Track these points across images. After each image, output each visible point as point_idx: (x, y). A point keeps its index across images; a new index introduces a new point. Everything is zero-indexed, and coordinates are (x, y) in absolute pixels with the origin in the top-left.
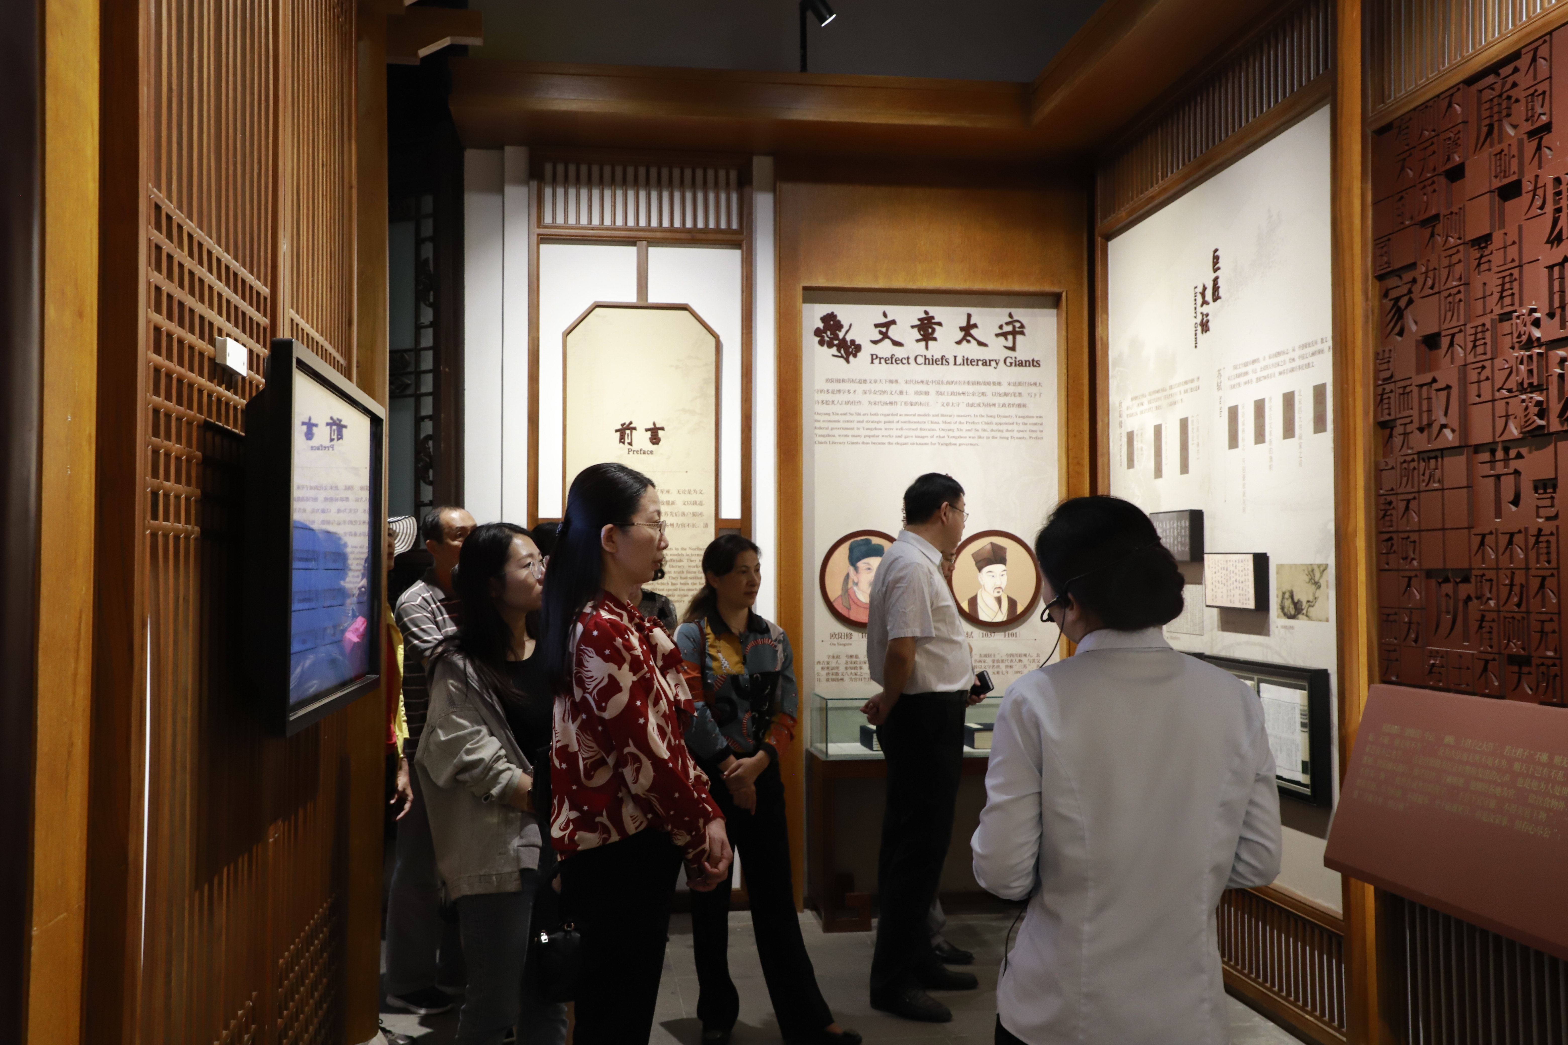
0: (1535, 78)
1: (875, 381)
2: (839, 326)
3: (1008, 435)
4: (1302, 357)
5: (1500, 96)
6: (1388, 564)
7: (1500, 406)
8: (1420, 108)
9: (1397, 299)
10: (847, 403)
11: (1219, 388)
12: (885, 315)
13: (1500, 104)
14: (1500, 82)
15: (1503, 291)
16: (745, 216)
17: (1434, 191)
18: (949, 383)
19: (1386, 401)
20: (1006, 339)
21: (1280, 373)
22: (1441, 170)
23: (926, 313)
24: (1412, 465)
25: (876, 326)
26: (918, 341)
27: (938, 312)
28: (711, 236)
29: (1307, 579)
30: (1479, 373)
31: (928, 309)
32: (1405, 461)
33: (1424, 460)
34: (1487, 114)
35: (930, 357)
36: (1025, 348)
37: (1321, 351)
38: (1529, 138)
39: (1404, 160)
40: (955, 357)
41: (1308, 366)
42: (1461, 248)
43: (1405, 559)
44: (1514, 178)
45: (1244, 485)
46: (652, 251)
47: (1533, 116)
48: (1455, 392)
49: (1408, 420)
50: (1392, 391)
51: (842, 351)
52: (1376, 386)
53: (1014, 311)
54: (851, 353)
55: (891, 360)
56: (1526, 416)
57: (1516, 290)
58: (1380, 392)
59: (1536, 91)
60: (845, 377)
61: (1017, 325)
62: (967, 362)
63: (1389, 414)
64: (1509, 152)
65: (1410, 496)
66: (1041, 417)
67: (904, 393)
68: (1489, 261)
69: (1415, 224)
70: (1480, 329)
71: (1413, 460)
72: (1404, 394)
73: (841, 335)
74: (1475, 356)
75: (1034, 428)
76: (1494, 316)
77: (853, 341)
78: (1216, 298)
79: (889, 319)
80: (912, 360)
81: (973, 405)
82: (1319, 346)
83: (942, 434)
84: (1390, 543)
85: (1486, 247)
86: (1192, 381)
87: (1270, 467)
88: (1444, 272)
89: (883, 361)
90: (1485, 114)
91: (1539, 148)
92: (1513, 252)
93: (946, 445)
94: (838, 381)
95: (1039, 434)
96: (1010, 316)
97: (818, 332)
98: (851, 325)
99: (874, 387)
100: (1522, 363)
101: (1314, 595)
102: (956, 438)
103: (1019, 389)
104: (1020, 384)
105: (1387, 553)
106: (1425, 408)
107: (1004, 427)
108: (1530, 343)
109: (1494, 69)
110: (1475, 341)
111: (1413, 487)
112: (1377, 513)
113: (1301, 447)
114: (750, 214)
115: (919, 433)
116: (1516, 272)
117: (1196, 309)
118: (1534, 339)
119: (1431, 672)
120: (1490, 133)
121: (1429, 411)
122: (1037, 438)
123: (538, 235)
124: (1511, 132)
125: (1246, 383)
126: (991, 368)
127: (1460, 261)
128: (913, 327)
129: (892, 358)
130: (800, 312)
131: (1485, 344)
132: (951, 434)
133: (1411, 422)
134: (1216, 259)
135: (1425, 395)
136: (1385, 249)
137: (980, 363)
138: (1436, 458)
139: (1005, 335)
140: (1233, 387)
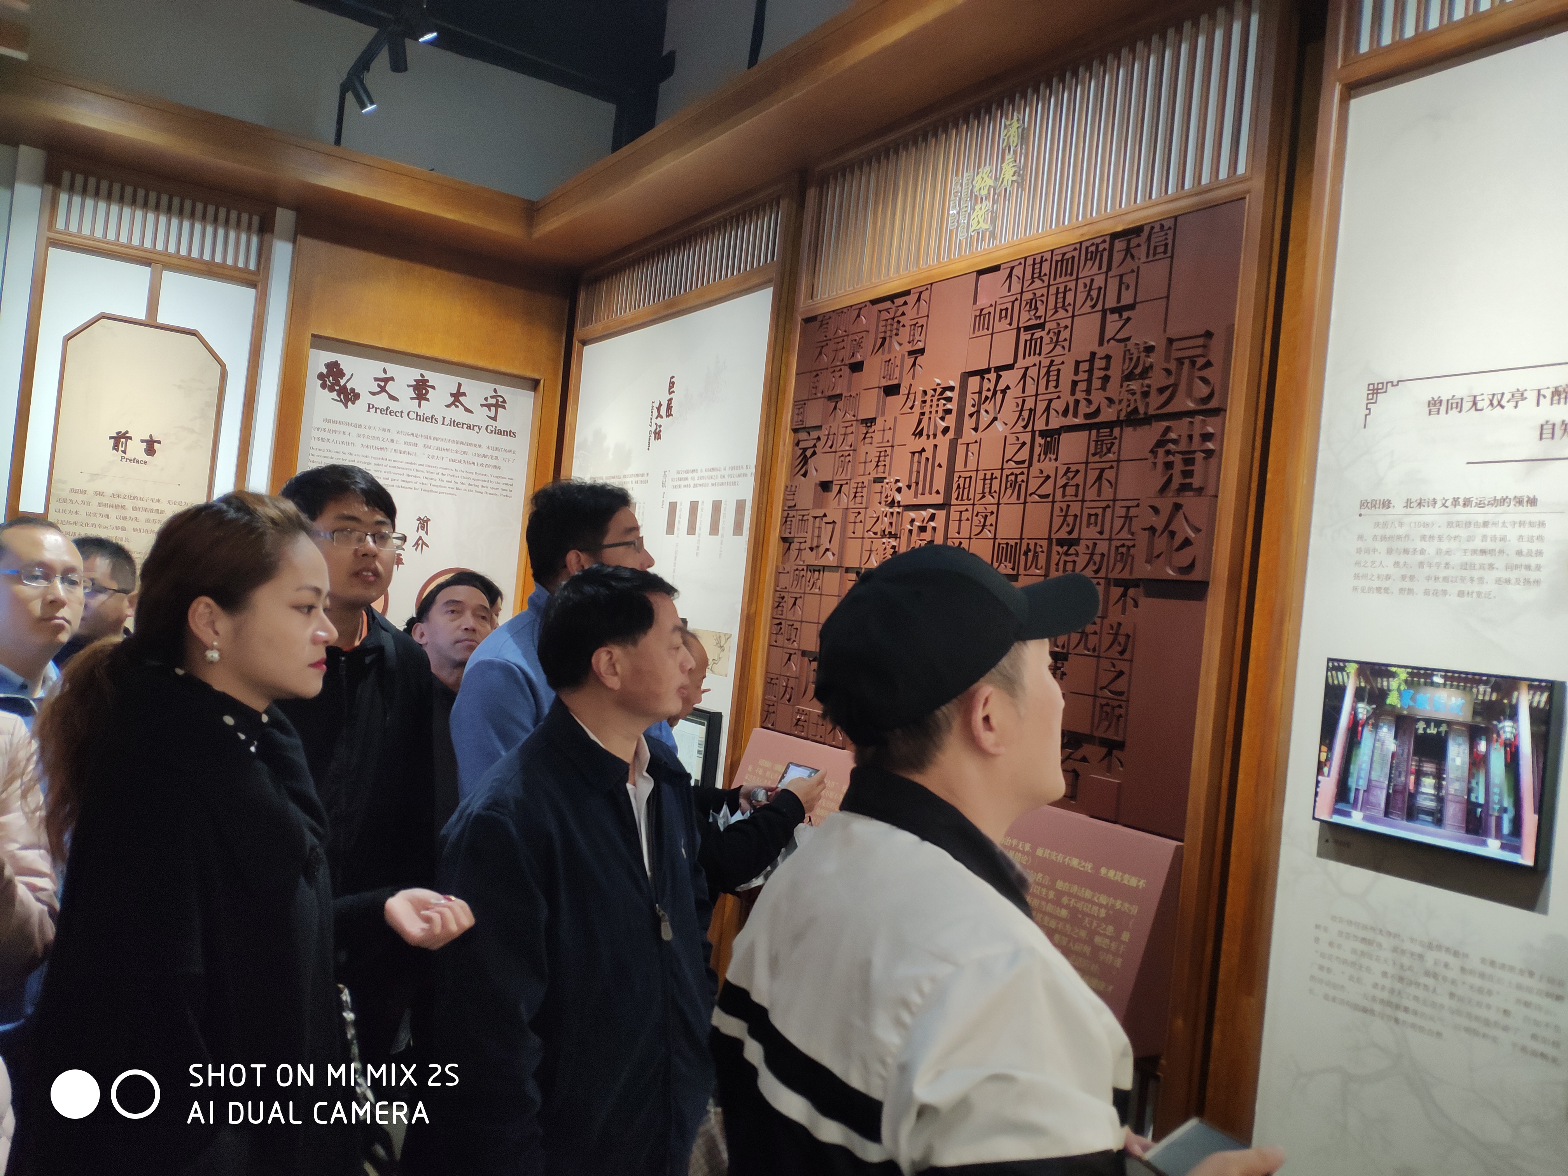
0: (918, 313)
1: (370, 428)
2: (341, 374)
3: (483, 490)
4: (730, 476)
5: (893, 319)
6: (776, 642)
7: (867, 542)
8: (838, 312)
9: (805, 450)
10: (342, 443)
11: (664, 485)
12: (385, 371)
13: (892, 325)
14: (894, 308)
15: (878, 461)
16: (263, 261)
17: (841, 376)
18: (435, 439)
19: (788, 523)
20: (490, 410)
21: (713, 485)
22: (848, 362)
23: (422, 375)
24: (802, 573)
25: (376, 379)
26: (412, 399)
27: (432, 377)
28: (226, 272)
29: (715, 642)
30: (856, 517)
31: (424, 372)
32: (797, 570)
33: (810, 571)
34: (883, 329)
35: (422, 415)
36: (504, 420)
37: (745, 475)
38: (909, 355)
39: (822, 347)
40: (444, 418)
41: (734, 483)
42: (854, 423)
43: (789, 640)
44: (896, 382)
45: (675, 563)
46: (166, 274)
47: (913, 340)
48: (838, 527)
49: (803, 540)
50: (794, 517)
51: (342, 397)
52: (784, 510)
53: (497, 387)
54: (350, 400)
55: (386, 411)
56: (884, 554)
57: (887, 463)
58: (786, 515)
59: (917, 323)
60: (343, 420)
61: (500, 399)
62: (454, 423)
63: (790, 533)
64: (895, 361)
65: (798, 596)
66: (512, 479)
67: (395, 442)
68: (872, 437)
69: (825, 397)
70: (860, 485)
71: (803, 570)
72: (802, 520)
73: (342, 382)
74: (855, 503)
75: (505, 487)
76: (871, 477)
77: (353, 390)
78: (669, 415)
79: (388, 376)
80: (405, 415)
81: (455, 461)
82: (744, 471)
83: (425, 481)
84: (779, 626)
85: (871, 426)
86: (643, 475)
87: (697, 554)
88: (841, 438)
89: (378, 411)
90: (882, 329)
91: (914, 364)
92: (888, 435)
93: (428, 491)
94: (335, 422)
95: (509, 493)
96: (495, 391)
97: (321, 376)
98: (352, 375)
99: (367, 432)
100: (886, 516)
101: (719, 656)
102: (437, 486)
103: (495, 453)
104: (497, 449)
105: (776, 634)
106: (816, 534)
107: (480, 483)
108: (892, 504)
109: (892, 298)
110: (856, 493)
111: (800, 589)
112: (773, 604)
113: (722, 543)
114: (268, 259)
115: (404, 478)
116: (889, 450)
117: (651, 419)
118: (896, 501)
119: (797, 724)
120: (882, 344)
121: (819, 537)
122: (507, 496)
123: (48, 238)
124: (897, 347)
125: (685, 486)
126: (475, 432)
127: (852, 433)
128: (409, 386)
129: (387, 410)
130: (307, 356)
131: (862, 496)
132: (433, 482)
133: (805, 542)
134: (672, 384)
135: (817, 525)
136: (802, 410)
137: (465, 426)
138: (819, 571)
139: (489, 406)
140: (675, 487)
